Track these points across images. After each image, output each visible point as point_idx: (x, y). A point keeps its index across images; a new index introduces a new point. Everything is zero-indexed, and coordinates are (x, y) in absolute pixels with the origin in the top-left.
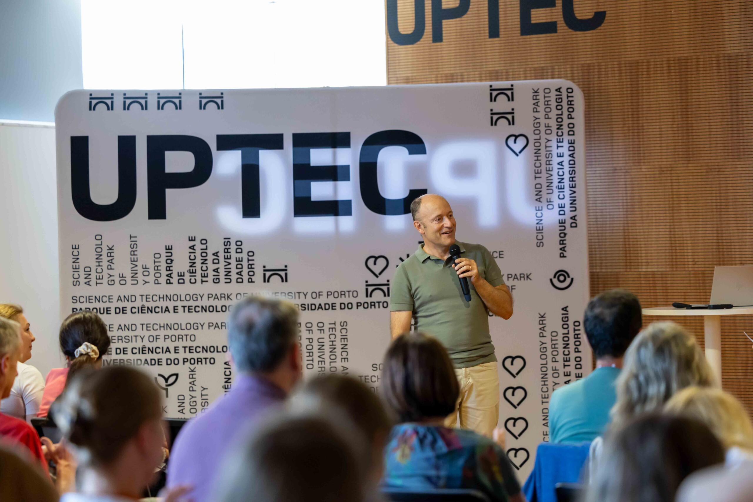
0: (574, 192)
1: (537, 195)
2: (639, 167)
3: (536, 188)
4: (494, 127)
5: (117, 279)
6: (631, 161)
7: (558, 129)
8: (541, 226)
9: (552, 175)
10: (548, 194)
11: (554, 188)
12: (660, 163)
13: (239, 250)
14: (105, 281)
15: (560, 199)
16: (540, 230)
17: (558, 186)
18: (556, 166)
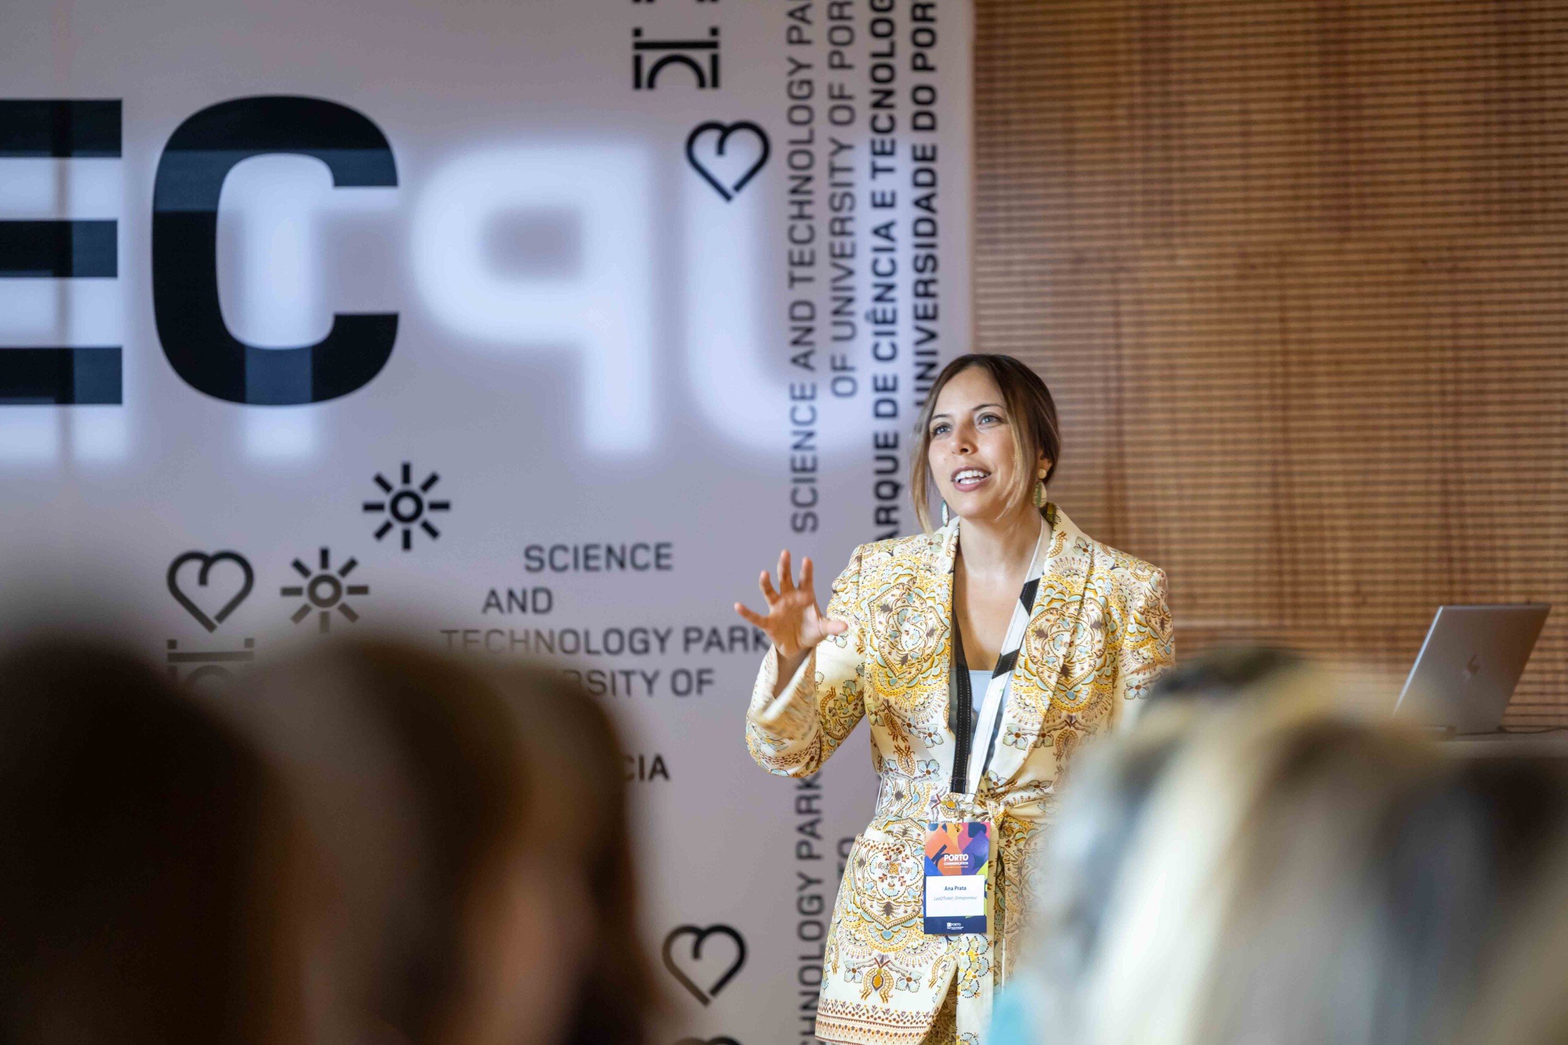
0: (932, 336)
1: (796, 342)
2: (1164, 252)
3: (793, 318)
4: (644, 93)
6: (1138, 231)
7: (877, 105)
8: (809, 455)
9: (850, 273)
10: (837, 339)
11: (859, 320)
12: (1241, 239)
15: (879, 358)
16: (804, 469)
17: (874, 312)
18: (866, 241)
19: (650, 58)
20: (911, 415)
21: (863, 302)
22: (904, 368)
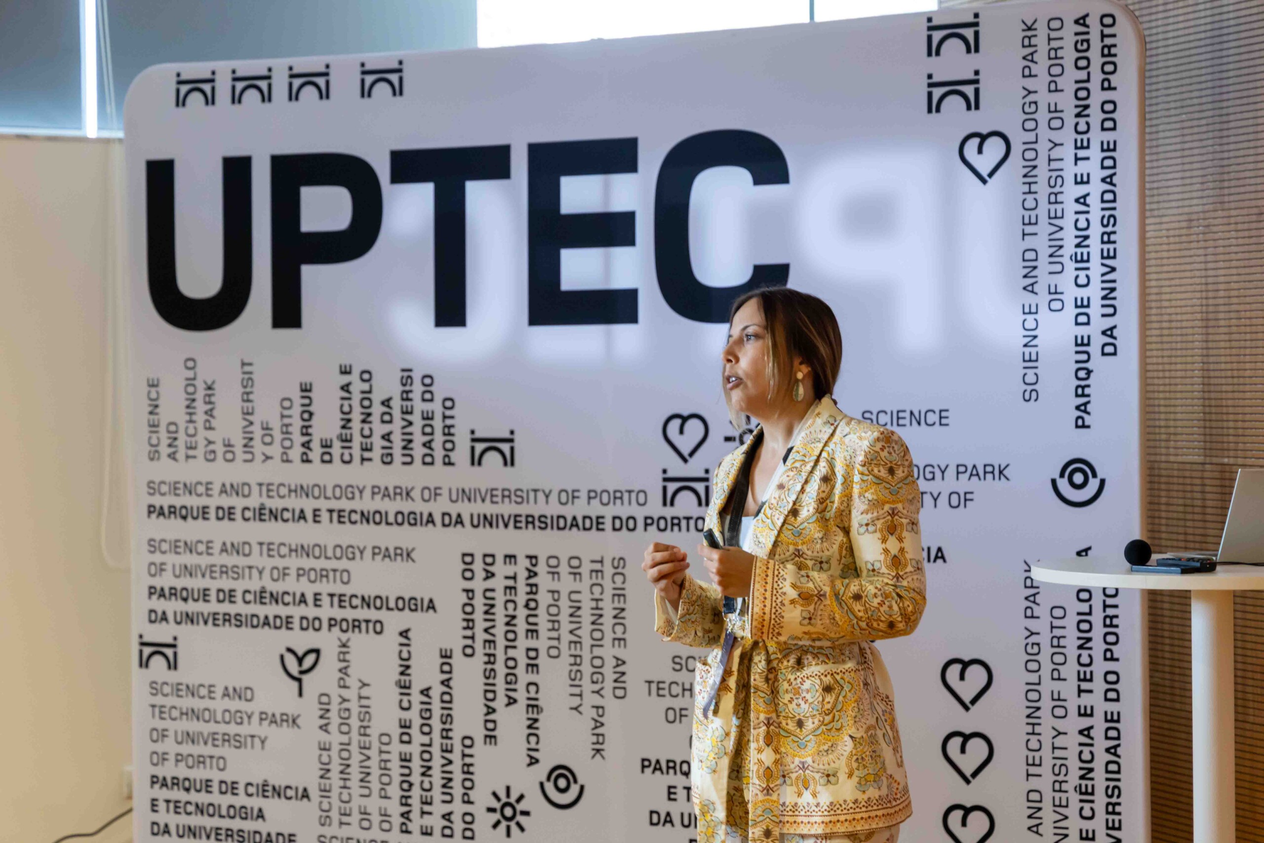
0: (1113, 269)
1: (1025, 276)
3: (1024, 260)
4: (934, 115)
5: (220, 449)
7: (1078, 115)
8: (1033, 350)
10: (1051, 273)
13: (428, 396)
14: (200, 452)
15: (1078, 285)
16: (1030, 360)
17: (1076, 255)
18: (1071, 207)
19: (937, 92)
20: (1099, 324)
21: (1069, 248)
22: (1095, 292)
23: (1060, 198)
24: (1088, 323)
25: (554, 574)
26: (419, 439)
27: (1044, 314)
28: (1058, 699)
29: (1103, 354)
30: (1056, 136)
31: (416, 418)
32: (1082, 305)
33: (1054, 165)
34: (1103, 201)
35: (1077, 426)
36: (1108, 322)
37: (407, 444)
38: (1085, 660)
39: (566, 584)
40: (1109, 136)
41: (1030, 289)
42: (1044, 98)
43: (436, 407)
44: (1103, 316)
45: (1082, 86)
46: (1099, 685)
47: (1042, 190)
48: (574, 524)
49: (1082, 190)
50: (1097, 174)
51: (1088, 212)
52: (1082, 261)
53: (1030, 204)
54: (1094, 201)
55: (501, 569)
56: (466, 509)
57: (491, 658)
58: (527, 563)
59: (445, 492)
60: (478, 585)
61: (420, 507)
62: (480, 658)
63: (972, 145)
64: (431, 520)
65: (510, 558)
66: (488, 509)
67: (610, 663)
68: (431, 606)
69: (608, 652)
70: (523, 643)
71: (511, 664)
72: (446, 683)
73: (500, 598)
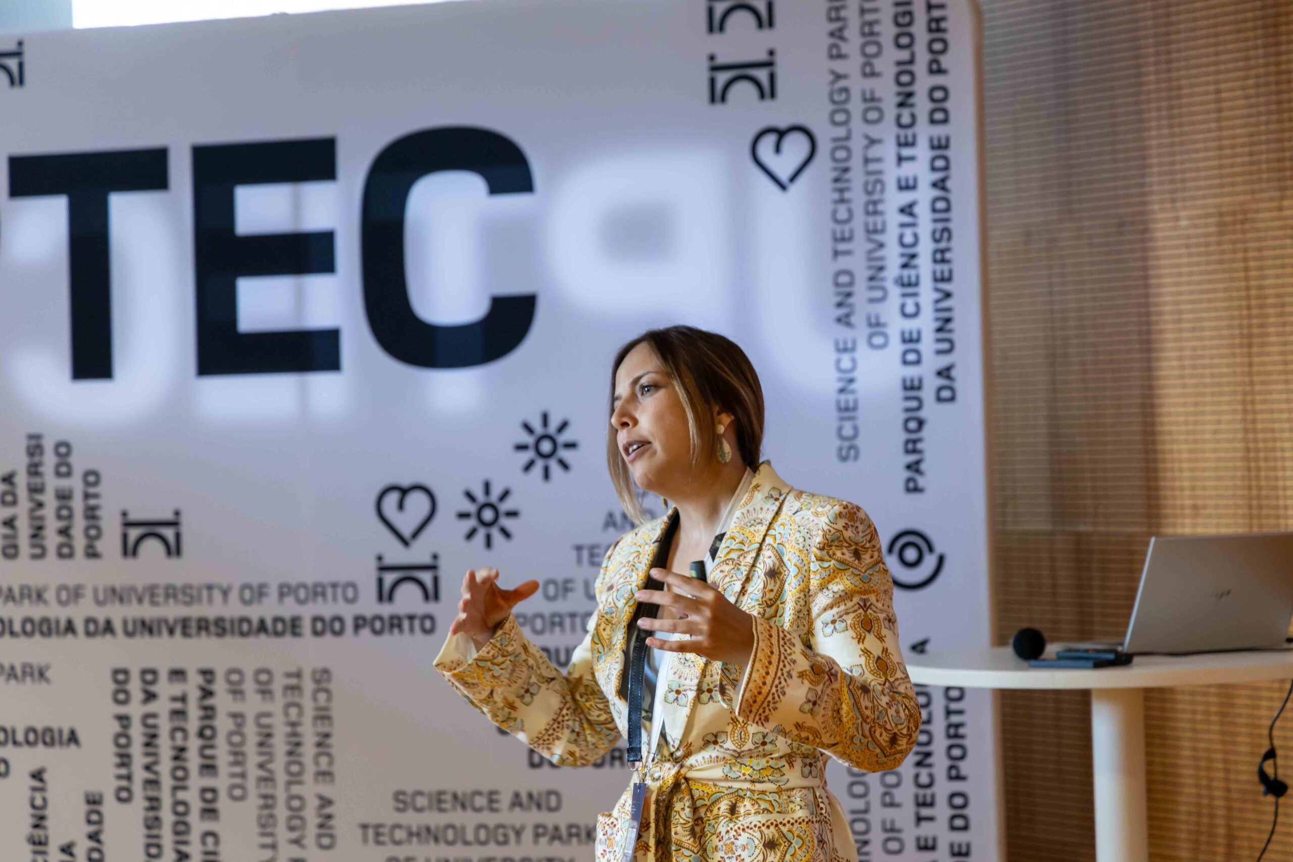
0: (948, 295)
1: (840, 305)
3: (837, 285)
4: (719, 107)
7: (901, 105)
8: (851, 397)
9: (881, 245)
10: (872, 301)
11: (889, 285)
13: (64, 469)
15: (905, 315)
16: (847, 409)
17: (901, 277)
18: (893, 219)
19: (722, 78)
20: (931, 362)
21: (893, 268)
22: (926, 323)
23: (880, 207)
24: (918, 362)
25: (237, 692)
26: (52, 525)
27: (863, 352)
28: (891, 829)
29: (939, 399)
30: (874, 131)
31: (49, 499)
32: (911, 339)
33: (872, 167)
34: (934, 210)
35: (908, 490)
36: (943, 361)
37: (37, 532)
38: (924, 779)
39: (252, 704)
40: (939, 131)
41: (844, 320)
42: (857, 84)
43: (75, 484)
44: (939, 352)
45: (905, 68)
46: (942, 811)
47: (857, 197)
48: (262, 627)
49: (906, 198)
50: (926, 177)
51: (913, 225)
52: (909, 285)
53: (842, 214)
54: (923, 212)
55: (165, 688)
56: (117, 613)
57: (154, 803)
58: (200, 680)
59: (89, 592)
60: (136, 709)
61: (55, 611)
62: (139, 802)
63: (768, 142)
64: (70, 628)
65: (178, 674)
66: (147, 612)
67: (312, 803)
68: (73, 738)
69: (310, 789)
70: (196, 782)
71: (181, 809)
72: (94, 837)
73: (164, 725)
